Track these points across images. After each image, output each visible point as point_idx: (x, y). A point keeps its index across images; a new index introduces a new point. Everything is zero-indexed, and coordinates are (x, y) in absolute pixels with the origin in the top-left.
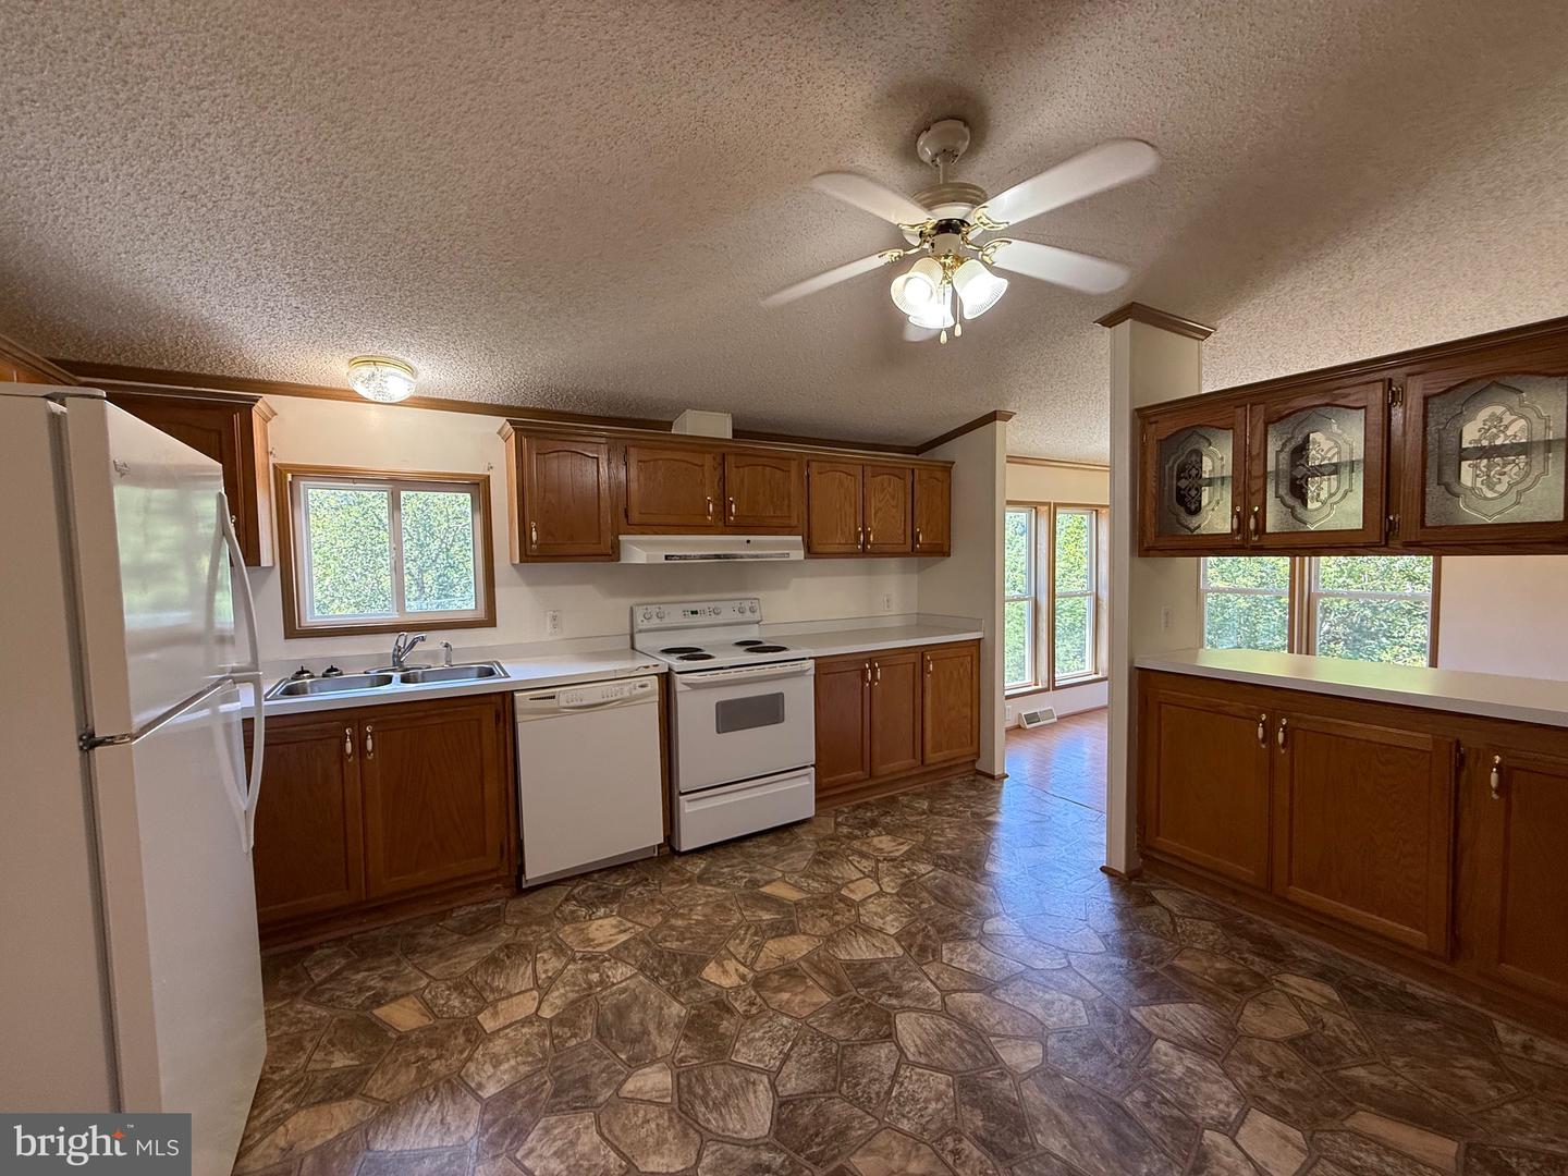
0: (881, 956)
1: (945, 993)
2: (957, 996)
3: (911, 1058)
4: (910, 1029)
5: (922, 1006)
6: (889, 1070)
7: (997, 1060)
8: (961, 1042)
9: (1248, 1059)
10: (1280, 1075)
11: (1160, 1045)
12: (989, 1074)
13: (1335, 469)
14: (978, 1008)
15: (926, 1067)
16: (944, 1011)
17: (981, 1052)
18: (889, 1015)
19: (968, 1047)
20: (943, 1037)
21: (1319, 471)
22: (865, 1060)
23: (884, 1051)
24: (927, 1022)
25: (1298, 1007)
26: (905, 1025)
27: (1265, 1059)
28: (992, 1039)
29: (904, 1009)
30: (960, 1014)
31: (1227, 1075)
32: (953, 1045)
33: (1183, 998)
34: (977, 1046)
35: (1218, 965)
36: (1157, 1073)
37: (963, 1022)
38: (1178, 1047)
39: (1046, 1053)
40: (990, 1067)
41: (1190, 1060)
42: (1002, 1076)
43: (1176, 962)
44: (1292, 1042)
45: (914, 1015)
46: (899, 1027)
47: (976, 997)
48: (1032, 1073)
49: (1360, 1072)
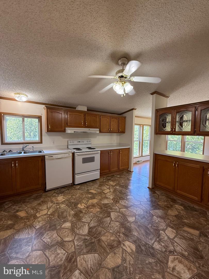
0: (109, 202)
1: (120, 209)
2: (122, 209)
3: (113, 220)
4: (113, 215)
5: (115, 211)
6: (109, 222)
7: (127, 220)
8: (122, 217)
9: (168, 219)
10: (173, 221)
11: (155, 217)
12: (126, 222)
13: (187, 121)
14: (125, 211)
15: (115, 221)
16: (119, 212)
17: (125, 219)
18: (110, 213)
19: (123, 218)
20: (118, 216)
21: (185, 121)
22: (105, 220)
23: (108, 219)
24: (116, 214)
25: (177, 210)
26: (112, 214)
27: (171, 219)
28: (127, 216)
29: (112, 211)
30: (122, 212)
31: (165, 222)
32: (120, 217)
33: (159, 209)
34: (124, 218)
35: (165, 203)
36: (153, 221)
37: (122, 214)
38: (157, 217)
39: (135, 218)
40: (126, 221)
41: (159, 219)
42: (128, 223)
43: (158, 203)
44: (176, 216)
45: (114, 212)
46: (111, 215)
47: (125, 209)
48: (133, 222)
49: (185, 221)
